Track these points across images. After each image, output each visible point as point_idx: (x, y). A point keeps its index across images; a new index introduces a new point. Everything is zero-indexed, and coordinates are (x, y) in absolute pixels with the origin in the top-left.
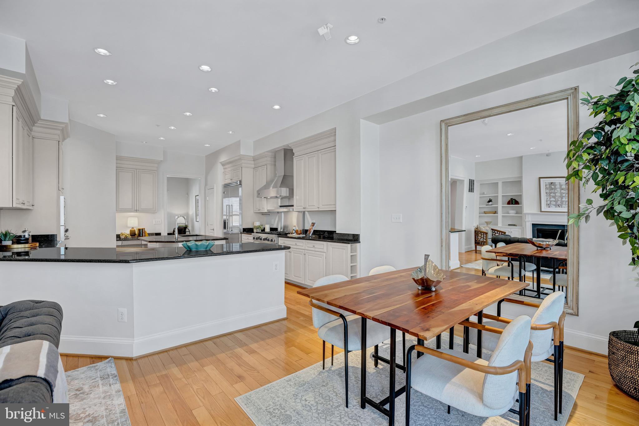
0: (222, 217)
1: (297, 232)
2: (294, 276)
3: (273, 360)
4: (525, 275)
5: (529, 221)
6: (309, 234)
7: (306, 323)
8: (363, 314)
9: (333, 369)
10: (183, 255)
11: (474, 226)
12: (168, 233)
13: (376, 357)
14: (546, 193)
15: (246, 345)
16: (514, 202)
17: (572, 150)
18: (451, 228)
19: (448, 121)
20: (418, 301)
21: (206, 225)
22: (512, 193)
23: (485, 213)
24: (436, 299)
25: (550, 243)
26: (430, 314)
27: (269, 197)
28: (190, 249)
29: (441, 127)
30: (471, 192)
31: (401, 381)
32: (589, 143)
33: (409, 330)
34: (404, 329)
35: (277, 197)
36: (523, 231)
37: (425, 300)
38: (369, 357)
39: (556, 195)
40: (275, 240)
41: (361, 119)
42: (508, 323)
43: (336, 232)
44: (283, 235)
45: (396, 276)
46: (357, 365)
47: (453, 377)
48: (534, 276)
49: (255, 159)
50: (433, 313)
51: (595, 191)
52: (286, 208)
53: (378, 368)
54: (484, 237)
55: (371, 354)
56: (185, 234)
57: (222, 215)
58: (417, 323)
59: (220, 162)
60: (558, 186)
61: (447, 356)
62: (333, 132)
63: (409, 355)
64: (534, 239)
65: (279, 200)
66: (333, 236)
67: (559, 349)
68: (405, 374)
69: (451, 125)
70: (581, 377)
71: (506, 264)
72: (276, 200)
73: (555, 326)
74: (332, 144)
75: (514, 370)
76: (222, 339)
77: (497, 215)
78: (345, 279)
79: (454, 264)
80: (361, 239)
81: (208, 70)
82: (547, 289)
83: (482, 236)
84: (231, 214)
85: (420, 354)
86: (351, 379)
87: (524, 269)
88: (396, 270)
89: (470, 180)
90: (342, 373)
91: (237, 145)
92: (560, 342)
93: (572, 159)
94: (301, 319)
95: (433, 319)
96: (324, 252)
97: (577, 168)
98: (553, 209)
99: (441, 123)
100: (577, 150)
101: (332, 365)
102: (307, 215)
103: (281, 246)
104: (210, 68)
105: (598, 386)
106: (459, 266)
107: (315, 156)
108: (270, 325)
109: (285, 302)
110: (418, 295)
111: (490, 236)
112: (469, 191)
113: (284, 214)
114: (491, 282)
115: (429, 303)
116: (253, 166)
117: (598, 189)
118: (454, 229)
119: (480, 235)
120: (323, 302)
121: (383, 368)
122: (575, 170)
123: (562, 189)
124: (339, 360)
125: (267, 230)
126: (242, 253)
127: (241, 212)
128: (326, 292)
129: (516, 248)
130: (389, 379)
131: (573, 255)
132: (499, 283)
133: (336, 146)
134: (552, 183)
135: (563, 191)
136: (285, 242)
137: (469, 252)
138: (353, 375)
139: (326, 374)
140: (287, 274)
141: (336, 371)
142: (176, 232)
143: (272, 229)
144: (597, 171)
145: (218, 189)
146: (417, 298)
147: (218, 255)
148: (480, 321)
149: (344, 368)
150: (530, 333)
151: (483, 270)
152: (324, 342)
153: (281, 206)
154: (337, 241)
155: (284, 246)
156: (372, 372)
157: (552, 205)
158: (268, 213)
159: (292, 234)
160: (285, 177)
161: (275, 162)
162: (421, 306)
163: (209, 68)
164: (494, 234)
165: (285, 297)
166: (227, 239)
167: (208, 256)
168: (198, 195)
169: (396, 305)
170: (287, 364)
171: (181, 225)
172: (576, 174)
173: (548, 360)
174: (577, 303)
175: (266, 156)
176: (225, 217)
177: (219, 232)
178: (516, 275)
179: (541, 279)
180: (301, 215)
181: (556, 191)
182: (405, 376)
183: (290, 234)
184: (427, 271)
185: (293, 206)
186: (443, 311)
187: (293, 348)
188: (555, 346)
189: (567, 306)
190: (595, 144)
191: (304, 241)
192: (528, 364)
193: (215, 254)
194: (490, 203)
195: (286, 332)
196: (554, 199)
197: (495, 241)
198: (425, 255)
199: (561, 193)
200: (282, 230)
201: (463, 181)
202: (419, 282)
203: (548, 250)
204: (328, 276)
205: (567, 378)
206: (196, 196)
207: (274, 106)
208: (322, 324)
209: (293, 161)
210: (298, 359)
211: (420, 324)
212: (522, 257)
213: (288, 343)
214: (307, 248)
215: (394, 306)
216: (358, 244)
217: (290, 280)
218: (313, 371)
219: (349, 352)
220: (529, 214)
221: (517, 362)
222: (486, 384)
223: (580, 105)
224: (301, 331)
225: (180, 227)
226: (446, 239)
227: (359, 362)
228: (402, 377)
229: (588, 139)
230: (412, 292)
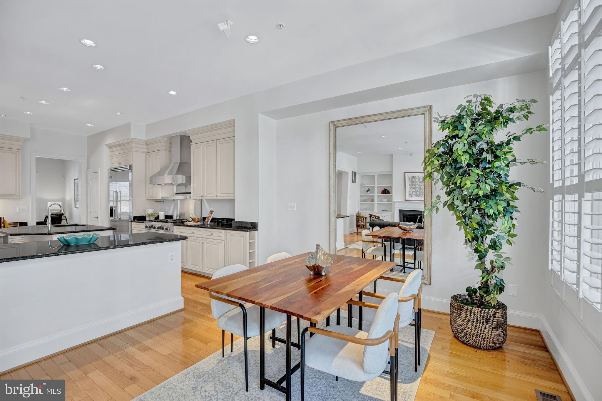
0: (109, 203)
1: (194, 220)
2: (192, 264)
3: (170, 354)
4: (394, 254)
5: (397, 208)
6: (207, 222)
7: (204, 312)
8: (262, 304)
9: (232, 355)
10: (58, 251)
11: (356, 212)
12: (37, 222)
13: (274, 339)
14: (409, 185)
15: (139, 342)
16: (386, 191)
17: (427, 156)
18: (338, 214)
19: (336, 123)
20: (311, 286)
21: (89, 212)
22: (385, 185)
23: (364, 201)
24: (326, 283)
25: (412, 227)
26: (321, 298)
27: (163, 184)
28: (69, 244)
29: (330, 128)
30: (354, 182)
31: (296, 358)
32: (439, 152)
33: (303, 316)
34: (299, 315)
35: (172, 184)
36: (393, 217)
37: (317, 284)
38: (267, 339)
39: (416, 187)
40: (170, 229)
41: (260, 113)
42: (383, 298)
43: (234, 219)
44: (179, 223)
45: (291, 262)
46: (256, 348)
47: (340, 351)
48: (401, 253)
49: (147, 143)
50: (323, 297)
51: (442, 189)
52: (182, 196)
53: (276, 348)
54: (363, 221)
55: (269, 336)
56: (61, 224)
57: (109, 201)
58: (310, 308)
59: (105, 144)
60: (417, 180)
61: (335, 335)
62: (232, 124)
63: (303, 337)
64: (401, 223)
65: (175, 187)
66: (232, 223)
67: (418, 315)
68: (300, 350)
69: (338, 127)
70: (433, 333)
71: (380, 245)
72: (171, 187)
73: (415, 297)
74: (231, 135)
75: (386, 340)
76: (110, 339)
77: (373, 202)
78: (244, 268)
79: (340, 244)
80: (259, 227)
81: (92, 45)
82: (410, 263)
83: (362, 220)
84: (119, 200)
85: (312, 334)
86: (250, 363)
87: (394, 249)
88: (291, 256)
89: (353, 172)
90: (242, 358)
91: (127, 127)
92: (419, 309)
93: (427, 164)
94: (199, 308)
95: (323, 302)
96: (223, 240)
97: (430, 171)
98: (414, 198)
99: (330, 124)
100: (431, 157)
101: (232, 351)
102: (205, 203)
103: (177, 236)
104: (95, 43)
105: (443, 339)
106: (344, 247)
107: (213, 145)
108: (165, 318)
109: (182, 292)
110: (310, 281)
111: (368, 220)
112: (352, 182)
113: (180, 201)
114: (369, 264)
115: (319, 287)
116: (146, 151)
117: (444, 187)
118: (340, 215)
119: (360, 219)
120: (222, 294)
121: (280, 347)
122: (429, 172)
123: (420, 182)
124: (238, 346)
125: (162, 217)
126: (133, 246)
127: (131, 198)
128: (225, 283)
129: (387, 231)
130: (285, 357)
131: (428, 237)
132: (375, 264)
133: (234, 137)
134: (413, 177)
135: (421, 184)
136: (183, 231)
137: (352, 234)
138: (252, 358)
139: (226, 361)
140: (184, 263)
141: (236, 357)
142: (49, 222)
143: (167, 217)
144: (443, 174)
145: (104, 173)
146: (310, 283)
147: (104, 249)
148: (361, 299)
149: (244, 353)
150: (398, 305)
151: (363, 251)
152: (223, 331)
153: (177, 194)
154: (235, 229)
155: (180, 236)
156: (270, 353)
157: (413, 195)
158: (163, 201)
159: (189, 222)
160: (181, 164)
161: (171, 147)
162: (313, 291)
163: (93, 43)
164: (371, 218)
165: (182, 286)
166: (115, 229)
167: (92, 251)
168: (78, 179)
169: (292, 292)
170: (185, 357)
171: (55, 212)
172: (430, 175)
173: (411, 325)
174: (430, 275)
175: (161, 141)
176: (111, 204)
177: (104, 221)
178: (388, 254)
179: (405, 255)
180: (199, 203)
181: (416, 184)
182: (300, 352)
183: (186, 222)
184: (318, 257)
185: (190, 193)
186: (331, 294)
187: (191, 339)
188: (415, 313)
189: (424, 278)
190: (443, 153)
191: (202, 229)
192: (397, 332)
193: (100, 248)
194: (369, 192)
195: (183, 324)
196: (415, 190)
197: (372, 225)
198: (317, 245)
199: (420, 186)
200: (178, 218)
201: (348, 173)
202: (311, 269)
203: (410, 233)
204: (227, 266)
205: (424, 335)
206: (75, 179)
207: (169, 91)
208: (221, 314)
209: (190, 148)
210: (196, 350)
211: (312, 308)
212: (392, 238)
213: (186, 335)
214: (205, 236)
215: (289, 293)
216: (256, 232)
217: (186, 269)
218: (213, 360)
219: (248, 338)
220: (397, 202)
221: (389, 332)
222: (365, 354)
223: (433, 122)
224: (200, 321)
225: (53, 214)
226: (334, 226)
227: (258, 345)
228: (297, 354)
229: (438, 149)
230: (305, 278)
